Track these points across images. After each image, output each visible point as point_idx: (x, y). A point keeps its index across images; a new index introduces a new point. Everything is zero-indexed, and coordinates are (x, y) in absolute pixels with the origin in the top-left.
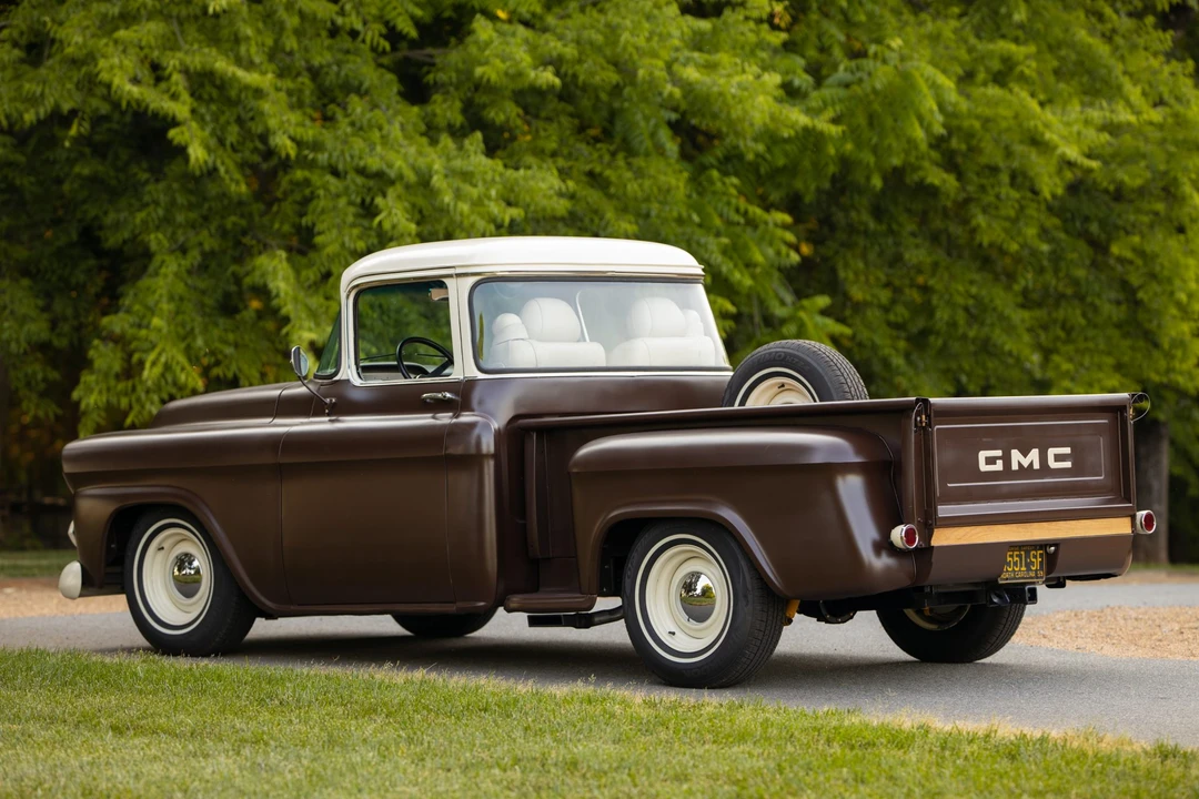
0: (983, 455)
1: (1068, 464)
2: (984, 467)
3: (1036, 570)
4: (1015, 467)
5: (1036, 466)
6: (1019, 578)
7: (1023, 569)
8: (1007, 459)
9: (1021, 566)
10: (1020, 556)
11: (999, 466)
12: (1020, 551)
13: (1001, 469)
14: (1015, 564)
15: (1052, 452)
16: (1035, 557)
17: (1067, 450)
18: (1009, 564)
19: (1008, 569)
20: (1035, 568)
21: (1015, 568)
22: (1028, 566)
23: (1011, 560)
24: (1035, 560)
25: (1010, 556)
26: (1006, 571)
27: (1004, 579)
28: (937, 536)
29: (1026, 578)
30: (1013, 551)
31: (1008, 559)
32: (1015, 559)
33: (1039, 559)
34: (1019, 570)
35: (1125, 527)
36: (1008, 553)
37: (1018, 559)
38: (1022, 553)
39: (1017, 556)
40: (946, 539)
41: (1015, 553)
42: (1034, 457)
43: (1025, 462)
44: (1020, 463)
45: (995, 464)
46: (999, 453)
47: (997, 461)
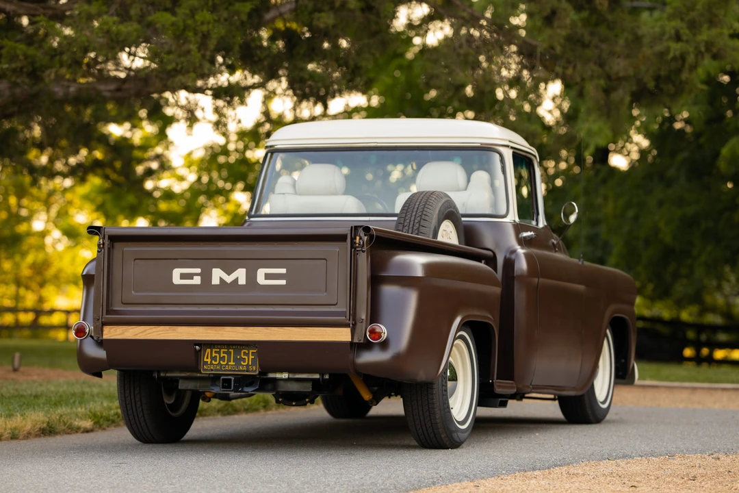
0: (177, 273)
1: (283, 282)
3: (248, 365)
4: (215, 281)
5: (242, 281)
6: (225, 370)
7: (232, 363)
8: (206, 276)
9: (229, 360)
10: (229, 354)
11: (197, 280)
12: (228, 348)
13: (199, 283)
14: (222, 359)
15: (261, 273)
16: (247, 355)
17: (283, 271)
18: (214, 358)
19: (213, 362)
20: (246, 364)
21: (222, 362)
22: (238, 361)
23: (217, 355)
24: (246, 357)
25: (216, 352)
26: (211, 363)
27: (207, 370)
28: (109, 332)
29: (235, 371)
30: (220, 349)
31: (214, 355)
32: (222, 355)
33: (251, 357)
34: (227, 364)
35: (343, 335)
36: (214, 350)
37: (226, 355)
38: (232, 351)
39: (224, 352)
40: (120, 334)
41: (222, 350)
42: (241, 275)
43: (229, 279)
44: (221, 279)
45: (193, 279)
46: (198, 270)
47: (195, 277)
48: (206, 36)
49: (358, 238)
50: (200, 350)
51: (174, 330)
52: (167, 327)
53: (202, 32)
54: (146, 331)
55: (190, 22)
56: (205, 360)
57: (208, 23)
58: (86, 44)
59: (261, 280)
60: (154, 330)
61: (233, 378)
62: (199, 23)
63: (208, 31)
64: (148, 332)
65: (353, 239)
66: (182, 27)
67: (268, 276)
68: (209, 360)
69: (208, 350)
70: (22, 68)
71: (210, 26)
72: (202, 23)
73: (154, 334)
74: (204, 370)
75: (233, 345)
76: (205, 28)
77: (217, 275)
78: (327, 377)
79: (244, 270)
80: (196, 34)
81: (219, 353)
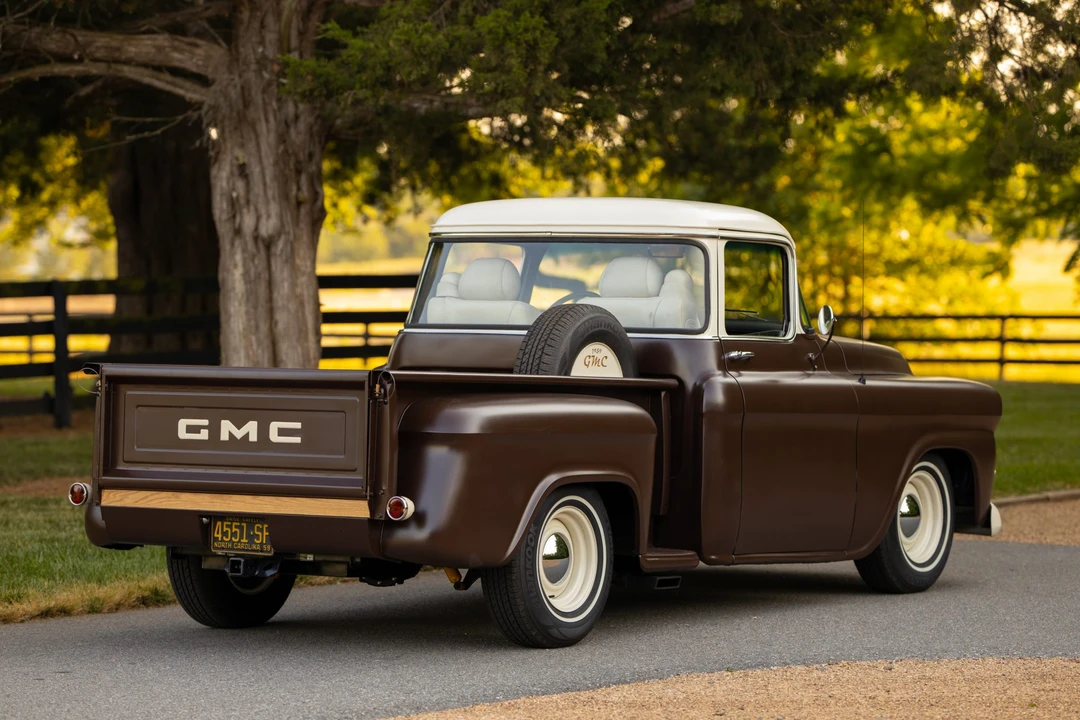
0: (183, 424)
1: (297, 440)
2: (183, 434)
3: (261, 544)
4: (224, 437)
5: (253, 438)
6: (237, 550)
7: (244, 540)
8: (214, 430)
9: (242, 537)
10: (241, 528)
11: (204, 435)
12: (241, 522)
13: (207, 438)
14: (234, 534)
15: (274, 426)
16: (261, 530)
17: (298, 425)
18: (225, 534)
19: (224, 538)
20: (259, 542)
21: (233, 539)
22: (251, 538)
23: (229, 530)
24: (260, 533)
25: (227, 526)
26: (222, 540)
27: (218, 548)
28: (108, 497)
29: (247, 550)
30: (232, 522)
31: (225, 529)
32: (234, 530)
33: (266, 533)
34: (239, 541)
35: (359, 510)
36: (225, 523)
37: (237, 530)
38: (244, 525)
39: (236, 527)
40: (121, 500)
41: (234, 524)
42: (251, 429)
43: (239, 434)
44: (231, 434)
45: (199, 433)
46: (205, 422)
47: (202, 430)
48: (532, 47)
49: (378, 386)
50: (210, 523)
51: (177, 497)
52: (170, 494)
53: (526, 42)
54: (147, 497)
55: (510, 28)
56: (216, 535)
57: (535, 29)
58: (387, 58)
59: (274, 437)
60: (156, 496)
61: (242, 560)
62: (521, 30)
63: (535, 40)
64: (150, 498)
65: (372, 389)
66: (501, 36)
67: (282, 432)
68: (220, 536)
69: (219, 523)
70: (312, 91)
71: (538, 33)
72: (526, 30)
73: (157, 501)
74: (214, 548)
75: (245, 518)
76: (529, 37)
77: (227, 428)
78: (358, 560)
79: (256, 423)
80: (518, 44)
81: (230, 527)
